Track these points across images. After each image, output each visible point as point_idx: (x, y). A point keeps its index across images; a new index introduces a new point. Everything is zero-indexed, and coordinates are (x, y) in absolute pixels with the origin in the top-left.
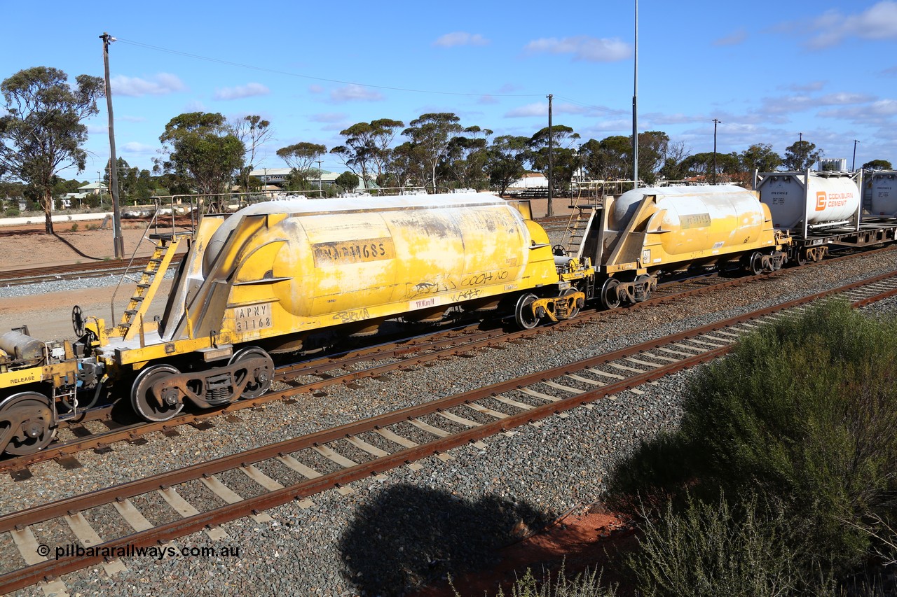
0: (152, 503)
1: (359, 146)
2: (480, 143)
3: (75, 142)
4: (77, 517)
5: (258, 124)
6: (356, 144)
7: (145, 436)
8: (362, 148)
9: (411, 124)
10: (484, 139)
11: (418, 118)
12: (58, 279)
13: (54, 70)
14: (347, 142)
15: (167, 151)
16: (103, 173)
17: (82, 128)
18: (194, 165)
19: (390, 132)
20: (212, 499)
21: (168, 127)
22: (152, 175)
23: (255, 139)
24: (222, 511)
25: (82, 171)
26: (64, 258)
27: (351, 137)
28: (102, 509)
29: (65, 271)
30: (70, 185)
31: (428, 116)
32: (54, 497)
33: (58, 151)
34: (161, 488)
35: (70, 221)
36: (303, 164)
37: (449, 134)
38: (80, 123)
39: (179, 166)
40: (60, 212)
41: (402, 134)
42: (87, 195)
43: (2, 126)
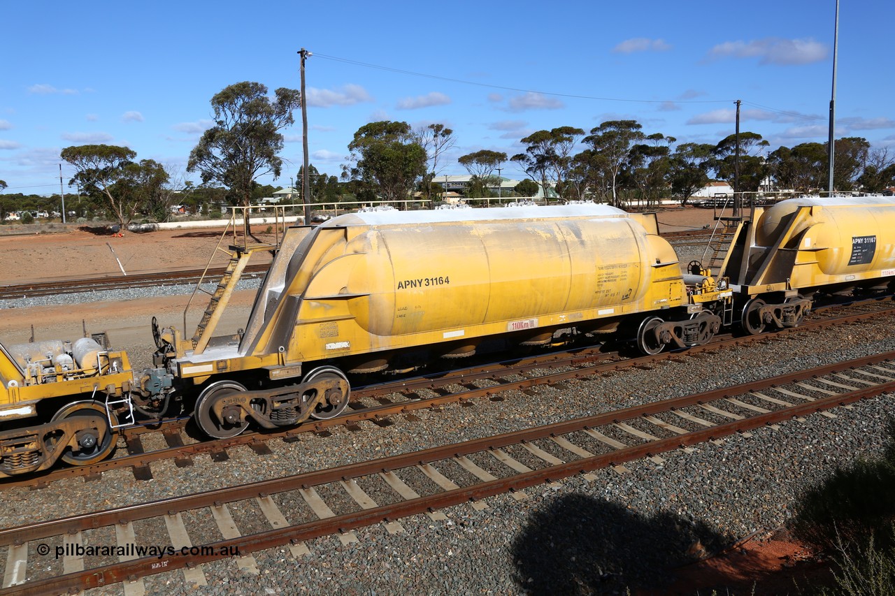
0: (334, 493)
1: (540, 153)
2: (663, 151)
3: (272, 150)
4: (267, 500)
5: (441, 132)
6: (537, 152)
7: (330, 429)
8: (542, 156)
9: (592, 132)
10: (666, 147)
11: (599, 126)
12: (254, 278)
13: (256, 84)
14: (527, 150)
15: (355, 158)
16: (295, 179)
17: (279, 137)
18: (380, 172)
19: (570, 140)
20: (390, 493)
21: (356, 135)
22: (340, 180)
23: (438, 147)
24: (399, 506)
25: (278, 177)
26: (259, 258)
27: (531, 145)
28: (289, 495)
29: (260, 270)
30: (266, 190)
31: (609, 124)
32: (248, 479)
33: (257, 159)
34: (343, 479)
35: (265, 224)
36: (483, 171)
37: (631, 141)
38: (277, 132)
39: (366, 173)
40: (256, 215)
41: (582, 142)
42: (280, 200)
43: (211, 137)
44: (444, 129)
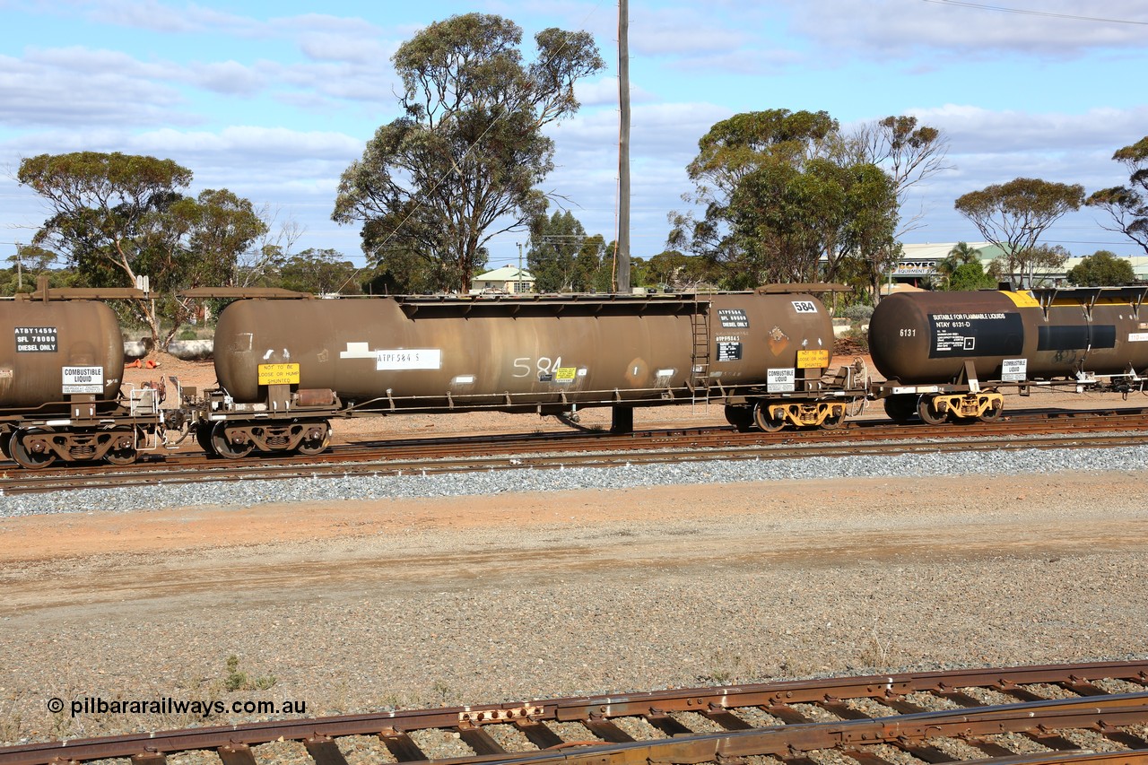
3: (528, 175)
13: (496, 19)
14: (1132, 179)
21: (706, 143)
27: (1142, 165)
43: (392, 142)
44: (917, 128)
